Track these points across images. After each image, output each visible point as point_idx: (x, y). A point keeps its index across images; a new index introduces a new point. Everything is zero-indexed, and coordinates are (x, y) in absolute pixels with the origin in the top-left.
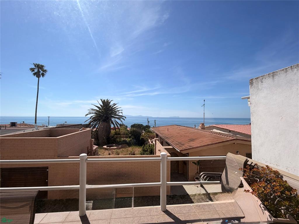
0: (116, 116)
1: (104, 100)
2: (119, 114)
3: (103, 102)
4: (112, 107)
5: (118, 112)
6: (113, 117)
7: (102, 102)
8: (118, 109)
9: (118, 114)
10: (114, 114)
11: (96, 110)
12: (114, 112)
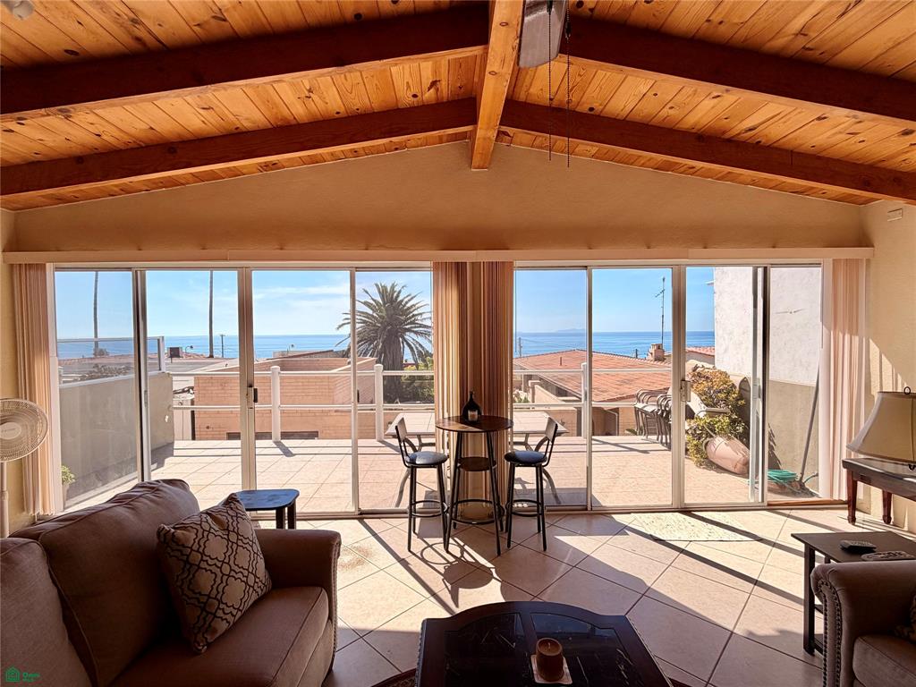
0: (415, 327)
1: (385, 288)
2: (424, 323)
3: (383, 292)
4: (405, 305)
5: (419, 318)
6: (409, 330)
7: (380, 292)
8: (420, 311)
9: (420, 322)
10: (411, 323)
11: (366, 313)
12: (410, 318)
